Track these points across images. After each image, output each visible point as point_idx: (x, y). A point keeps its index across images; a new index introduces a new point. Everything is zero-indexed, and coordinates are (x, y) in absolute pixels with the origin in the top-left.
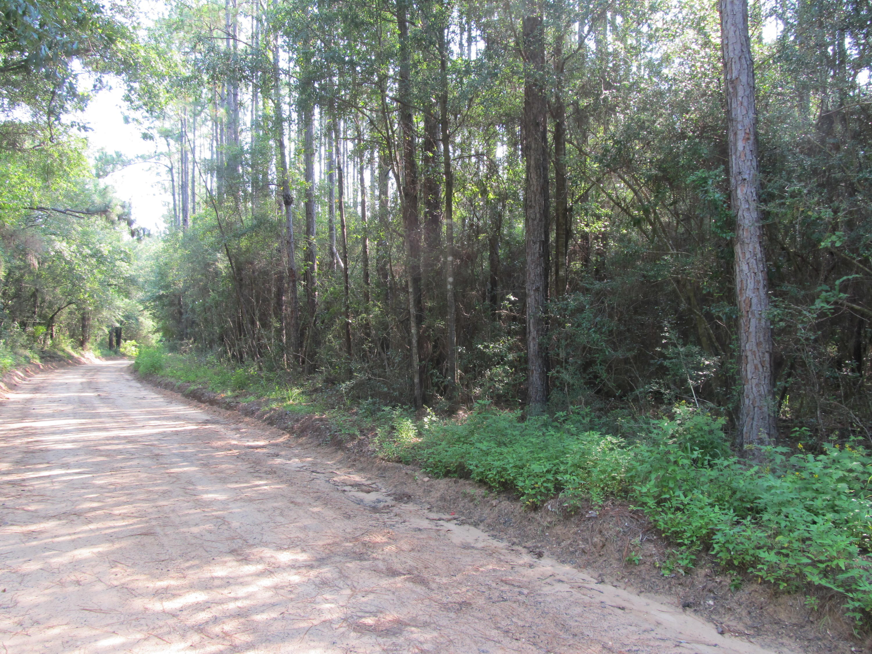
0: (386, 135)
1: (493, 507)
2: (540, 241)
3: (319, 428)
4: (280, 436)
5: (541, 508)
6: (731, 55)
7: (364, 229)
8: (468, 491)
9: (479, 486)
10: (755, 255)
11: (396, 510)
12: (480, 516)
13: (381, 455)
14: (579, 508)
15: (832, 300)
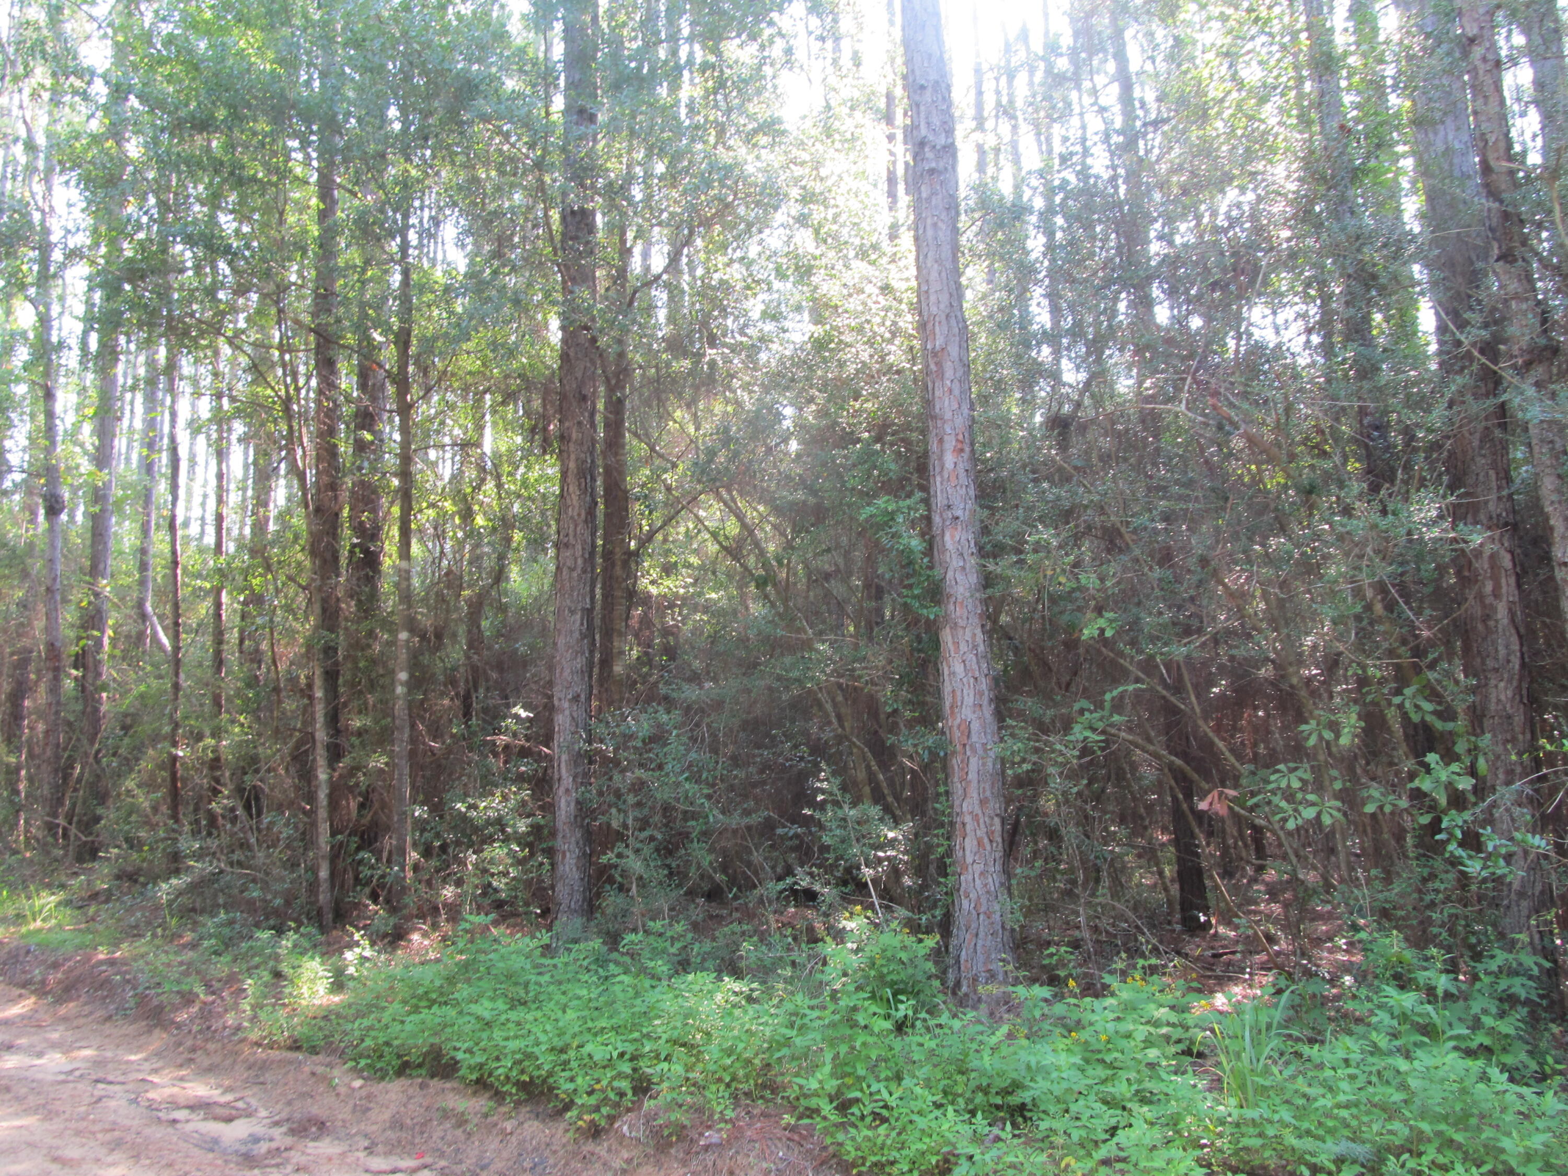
0: (283, 393)
1: (505, 1134)
2: (583, 609)
3: (107, 981)
4: (14, 1001)
5: (607, 1131)
6: (934, 310)
7: (220, 570)
8: (451, 1105)
9: (475, 1093)
10: (975, 647)
11: (296, 1157)
12: (481, 1158)
13: (254, 1036)
14: (684, 1127)
15: (1100, 725)
